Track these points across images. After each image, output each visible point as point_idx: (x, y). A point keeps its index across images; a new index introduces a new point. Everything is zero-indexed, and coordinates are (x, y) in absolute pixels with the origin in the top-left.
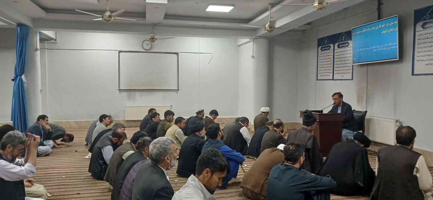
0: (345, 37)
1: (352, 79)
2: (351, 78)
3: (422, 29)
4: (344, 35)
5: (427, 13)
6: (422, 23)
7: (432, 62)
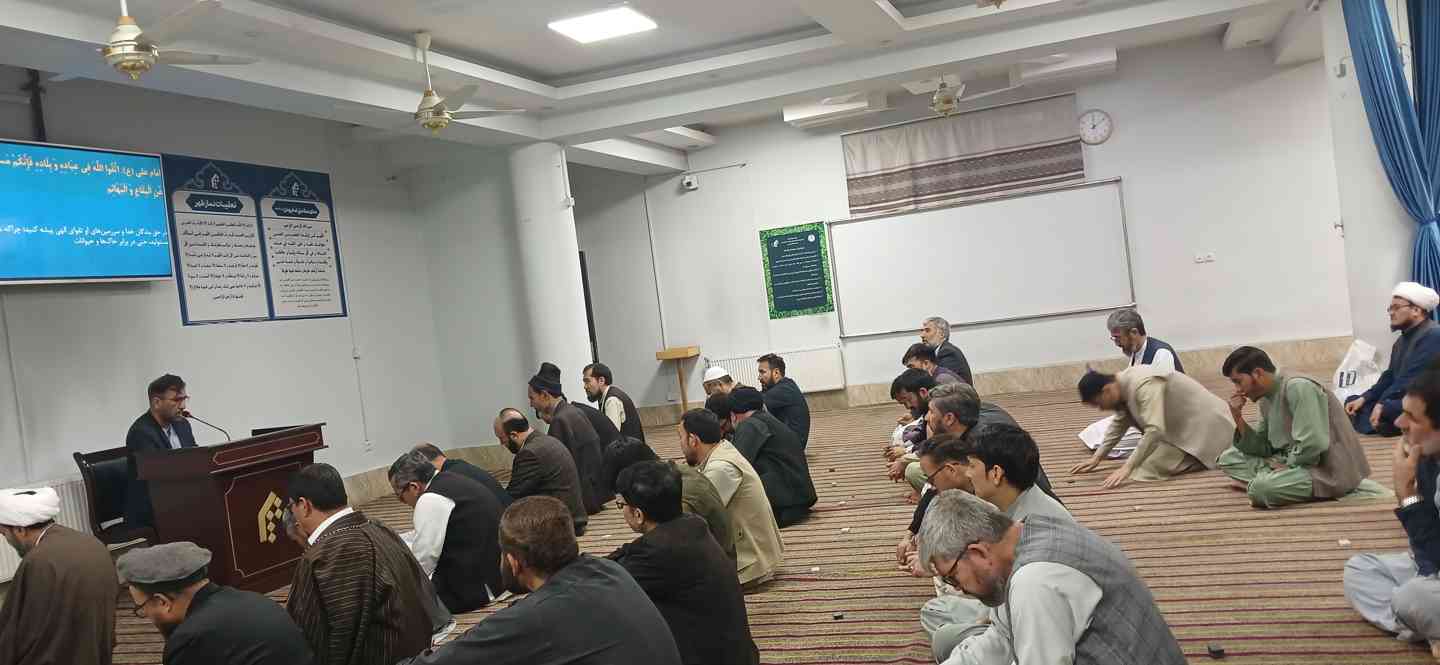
3: (189, 209)
5: (198, 174)
6: (187, 194)
7: (226, 292)
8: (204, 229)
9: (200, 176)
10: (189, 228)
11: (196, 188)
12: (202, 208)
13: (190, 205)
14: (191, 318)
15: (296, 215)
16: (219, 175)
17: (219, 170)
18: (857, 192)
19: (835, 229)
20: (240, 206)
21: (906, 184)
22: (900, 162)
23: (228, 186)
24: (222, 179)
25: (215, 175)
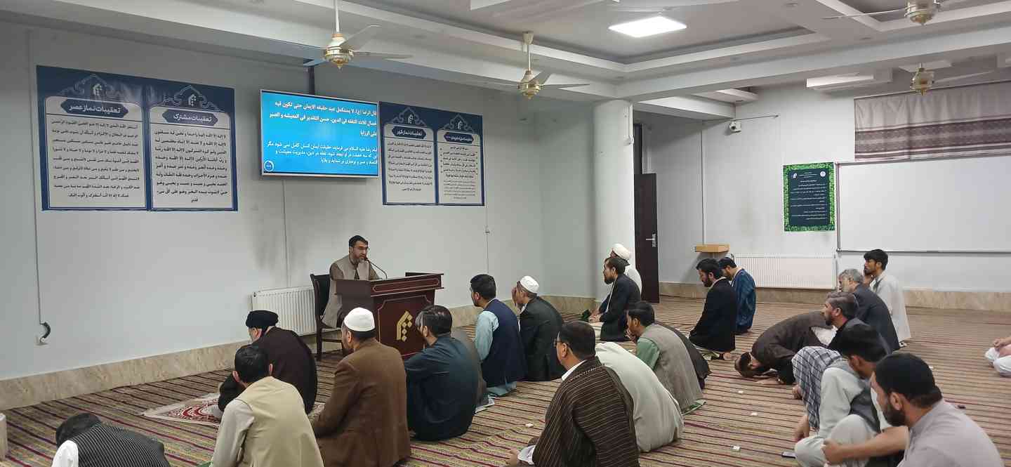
0: (199, 99)
1: (235, 208)
2: (231, 206)
3: (393, 136)
4: (193, 93)
5: (401, 114)
6: (393, 126)
7: (411, 186)
8: (401, 148)
9: (402, 116)
10: (393, 147)
11: (398, 123)
12: (401, 135)
13: (394, 134)
14: (388, 201)
15: (458, 141)
16: (413, 115)
17: (413, 112)
18: (862, 142)
19: (842, 169)
20: (424, 134)
21: (903, 139)
22: (900, 121)
23: (418, 122)
24: (415, 118)
25: (411, 116)
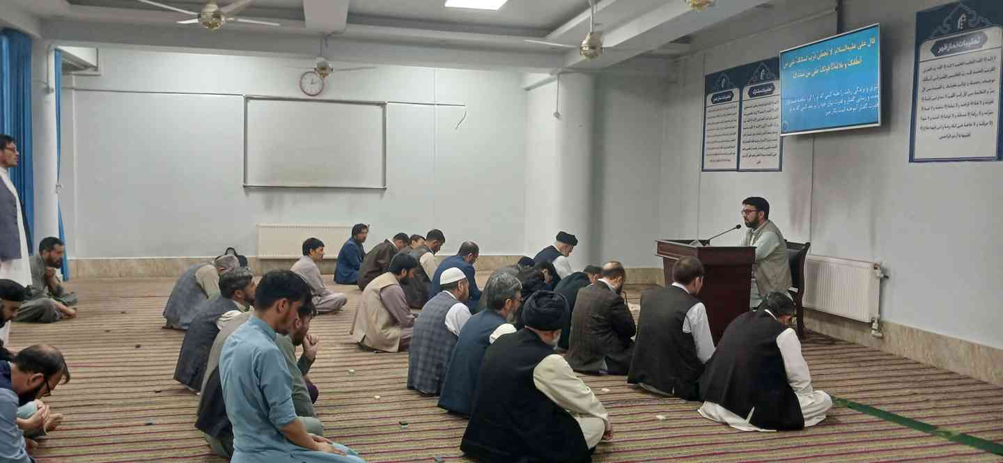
0: (766, 72)
1: (780, 170)
2: (777, 167)
3: (933, 56)
4: (764, 68)
5: (945, 20)
6: (933, 43)
7: (953, 131)
8: (941, 73)
9: (949, 22)
10: (928, 74)
11: (940, 34)
12: (945, 52)
13: (934, 53)
14: (916, 156)
16: (966, 13)
17: (966, 7)
20: (984, 39)
23: (974, 23)
24: (969, 17)
25: (964, 16)
